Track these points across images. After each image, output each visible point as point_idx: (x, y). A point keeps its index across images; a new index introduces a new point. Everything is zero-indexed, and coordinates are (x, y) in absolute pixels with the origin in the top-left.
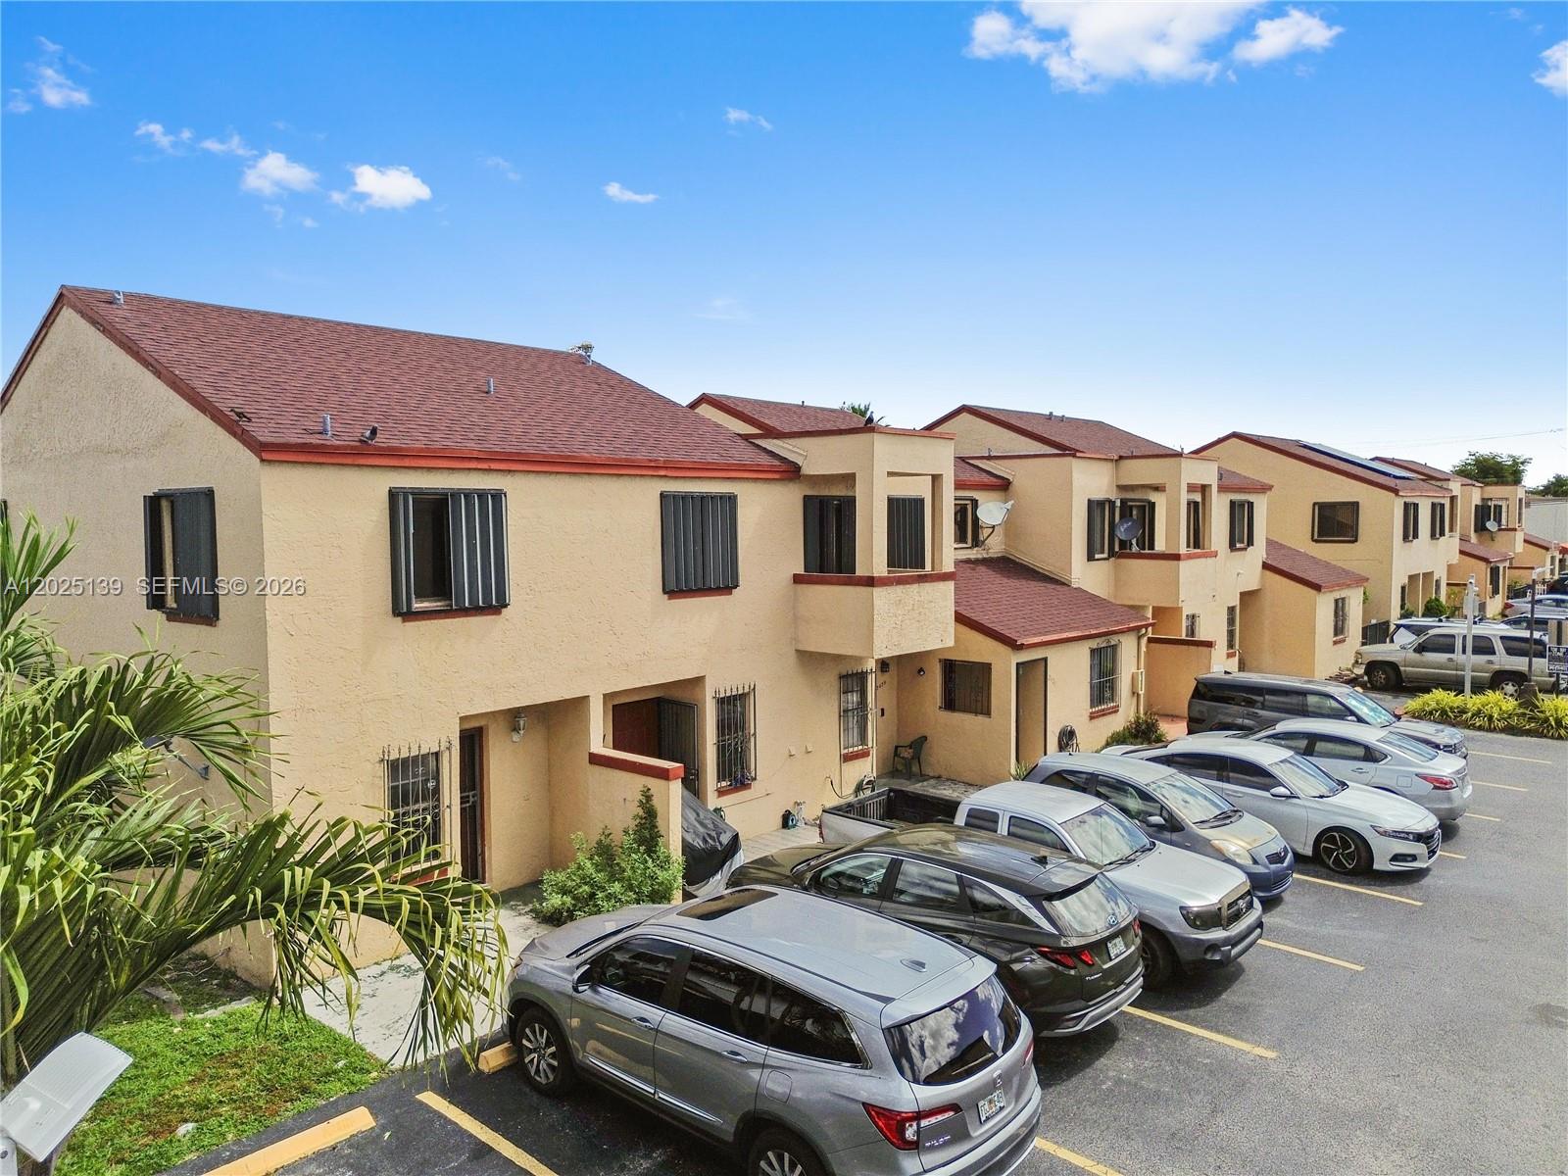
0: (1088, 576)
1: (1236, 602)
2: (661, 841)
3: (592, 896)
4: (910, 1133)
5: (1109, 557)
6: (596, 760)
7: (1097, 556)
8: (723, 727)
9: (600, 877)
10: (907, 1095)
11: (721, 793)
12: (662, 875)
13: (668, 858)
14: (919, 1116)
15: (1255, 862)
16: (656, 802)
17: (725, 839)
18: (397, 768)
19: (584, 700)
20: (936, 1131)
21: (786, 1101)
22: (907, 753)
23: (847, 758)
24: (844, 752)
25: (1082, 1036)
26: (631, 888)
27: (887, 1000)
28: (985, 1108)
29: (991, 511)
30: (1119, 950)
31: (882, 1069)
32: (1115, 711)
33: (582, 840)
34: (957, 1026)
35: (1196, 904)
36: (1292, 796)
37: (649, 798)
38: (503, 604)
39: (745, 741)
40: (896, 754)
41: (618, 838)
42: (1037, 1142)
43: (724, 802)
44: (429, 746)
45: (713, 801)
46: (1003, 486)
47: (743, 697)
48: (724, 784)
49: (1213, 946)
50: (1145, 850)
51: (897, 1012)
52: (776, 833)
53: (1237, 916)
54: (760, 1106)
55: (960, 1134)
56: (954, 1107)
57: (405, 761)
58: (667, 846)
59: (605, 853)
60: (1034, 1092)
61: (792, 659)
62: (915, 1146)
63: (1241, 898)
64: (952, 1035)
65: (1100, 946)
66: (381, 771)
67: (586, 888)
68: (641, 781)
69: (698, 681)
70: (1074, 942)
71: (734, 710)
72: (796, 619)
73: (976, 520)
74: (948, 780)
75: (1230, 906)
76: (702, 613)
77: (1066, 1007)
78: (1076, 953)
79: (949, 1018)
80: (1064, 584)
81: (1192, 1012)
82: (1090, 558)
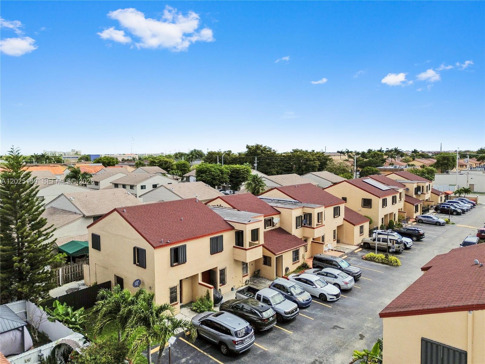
0: (297, 232)
1: (336, 229)
2: (210, 298)
3: (200, 307)
4: (237, 343)
5: (302, 227)
6: (200, 284)
7: (298, 227)
8: (221, 274)
9: (201, 304)
10: (237, 339)
11: (220, 286)
12: (210, 304)
13: (211, 301)
14: (238, 341)
15: (303, 301)
16: (209, 292)
17: (221, 297)
18: (171, 289)
19: (197, 275)
20: (239, 343)
21: (224, 340)
22: (256, 273)
23: (244, 277)
24: (243, 275)
25: (265, 331)
26: (205, 306)
27: (235, 329)
28: (246, 340)
29: (276, 219)
30: (271, 319)
31: (234, 336)
32: (299, 262)
33: (198, 297)
34: (245, 331)
35: (287, 311)
36: (316, 287)
37: (208, 291)
38: (186, 261)
39: (225, 276)
40: (254, 273)
41: (203, 297)
42: (254, 343)
43: (220, 288)
44: (175, 285)
45: (219, 288)
46: (279, 213)
47: (224, 269)
48: (221, 284)
49: (288, 317)
50: (284, 301)
51: (236, 330)
52: (230, 292)
53: (293, 312)
54: (221, 340)
55: (242, 343)
56: (242, 340)
57: (172, 288)
58: (211, 299)
59: (201, 300)
60: (254, 338)
61: (233, 261)
62: (237, 345)
63: (294, 309)
64: (244, 332)
65: (268, 319)
66: (169, 289)
67: (199, 306)
68: (207, 288)
69: (217, 268)
70: (264, 319)
71: (223, 272)
72: (234, 254)
73: (273, 222)
74: (264, 278)
75: (292, 311)
76: (217, 256)
77: (263, 327)
78: (264, 320)
79: (244, 330)
80: (291, 234)
81: (284, 327)
82: (297, 228)
